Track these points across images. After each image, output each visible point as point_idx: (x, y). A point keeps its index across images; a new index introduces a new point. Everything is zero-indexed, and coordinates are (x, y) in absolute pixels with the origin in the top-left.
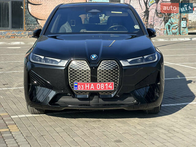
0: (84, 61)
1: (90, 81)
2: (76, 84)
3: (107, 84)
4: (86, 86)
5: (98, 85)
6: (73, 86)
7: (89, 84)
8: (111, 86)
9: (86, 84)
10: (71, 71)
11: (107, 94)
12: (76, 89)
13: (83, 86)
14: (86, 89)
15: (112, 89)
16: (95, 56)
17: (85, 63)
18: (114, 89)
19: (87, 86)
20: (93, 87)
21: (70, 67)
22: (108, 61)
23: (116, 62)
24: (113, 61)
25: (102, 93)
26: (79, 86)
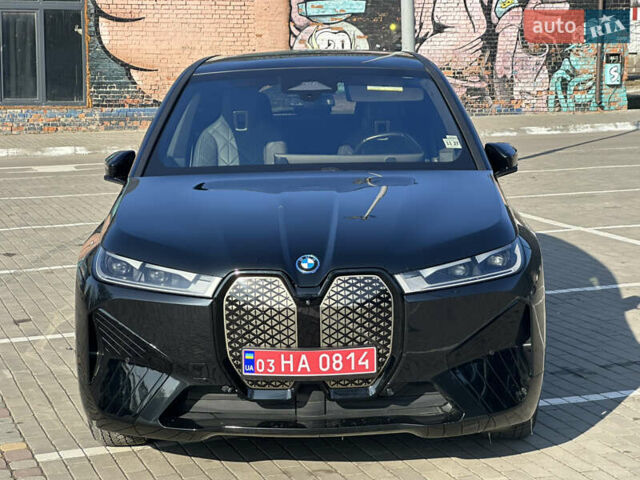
0: (273, 279)
1: (296, 345)
2: (250, 357)
3: (352, 355)
4: (283, 362)
5: (324, 359)
6: (241, 360)
7: (291, 356)
8: (367, 361)
9: (283, 356)
10: (232, 312)
11: (353, 386)
12: (251, 372)
13: (273, 361)
14: (283, 370)
15: (371, 368)
16: (310, 261)
17: (278, 286)
18: (378, 371)
19: (287, 362)
20: (307, 365)
21: (227, 300)
22: (355, 279)
23: (381, 280)
24: (371, 278)
25: (338, 383)
26: (260, 363)
